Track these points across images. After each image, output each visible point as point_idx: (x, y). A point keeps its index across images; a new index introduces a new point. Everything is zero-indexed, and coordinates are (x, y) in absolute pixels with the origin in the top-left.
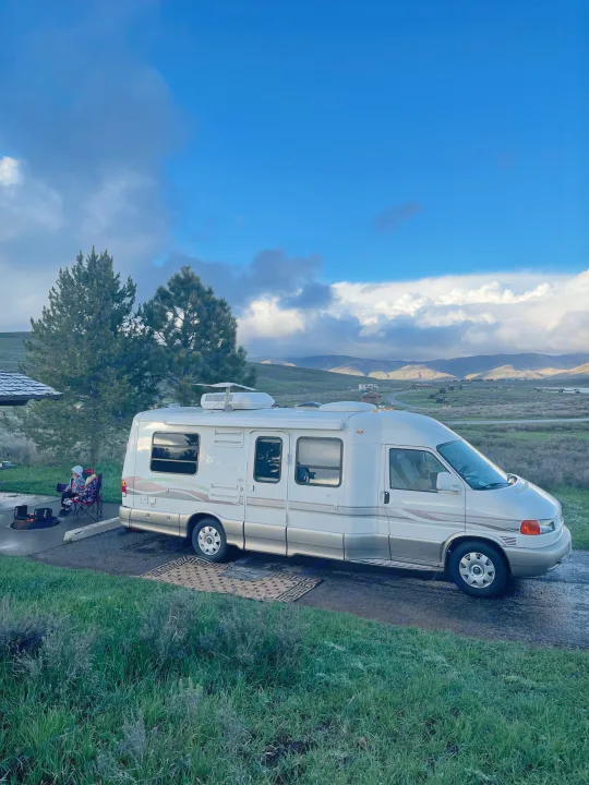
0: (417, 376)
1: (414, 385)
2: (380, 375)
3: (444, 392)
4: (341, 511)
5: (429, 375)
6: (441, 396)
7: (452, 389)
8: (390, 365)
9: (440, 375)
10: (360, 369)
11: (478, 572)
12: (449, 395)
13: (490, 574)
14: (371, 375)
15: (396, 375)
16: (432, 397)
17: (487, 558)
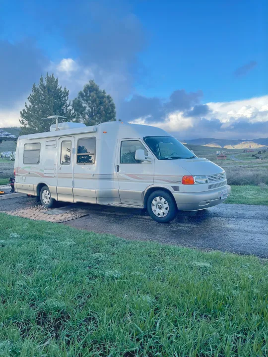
0: (249, 147)
1: (244, 151)
2: (229, 147)
3: (260, 153)
4: (95, 177)
5: (255, 146)
6: (258, 156)
7: (265, 152)
8: (234, 142)
9: (260, 146)
10: (220, 145)
11: (160, 208)
12: (263, 155)
13: (166, 209)
14: (225, 147)
15: (238, 147)
16: (253, 156)
17: (165, 200)
